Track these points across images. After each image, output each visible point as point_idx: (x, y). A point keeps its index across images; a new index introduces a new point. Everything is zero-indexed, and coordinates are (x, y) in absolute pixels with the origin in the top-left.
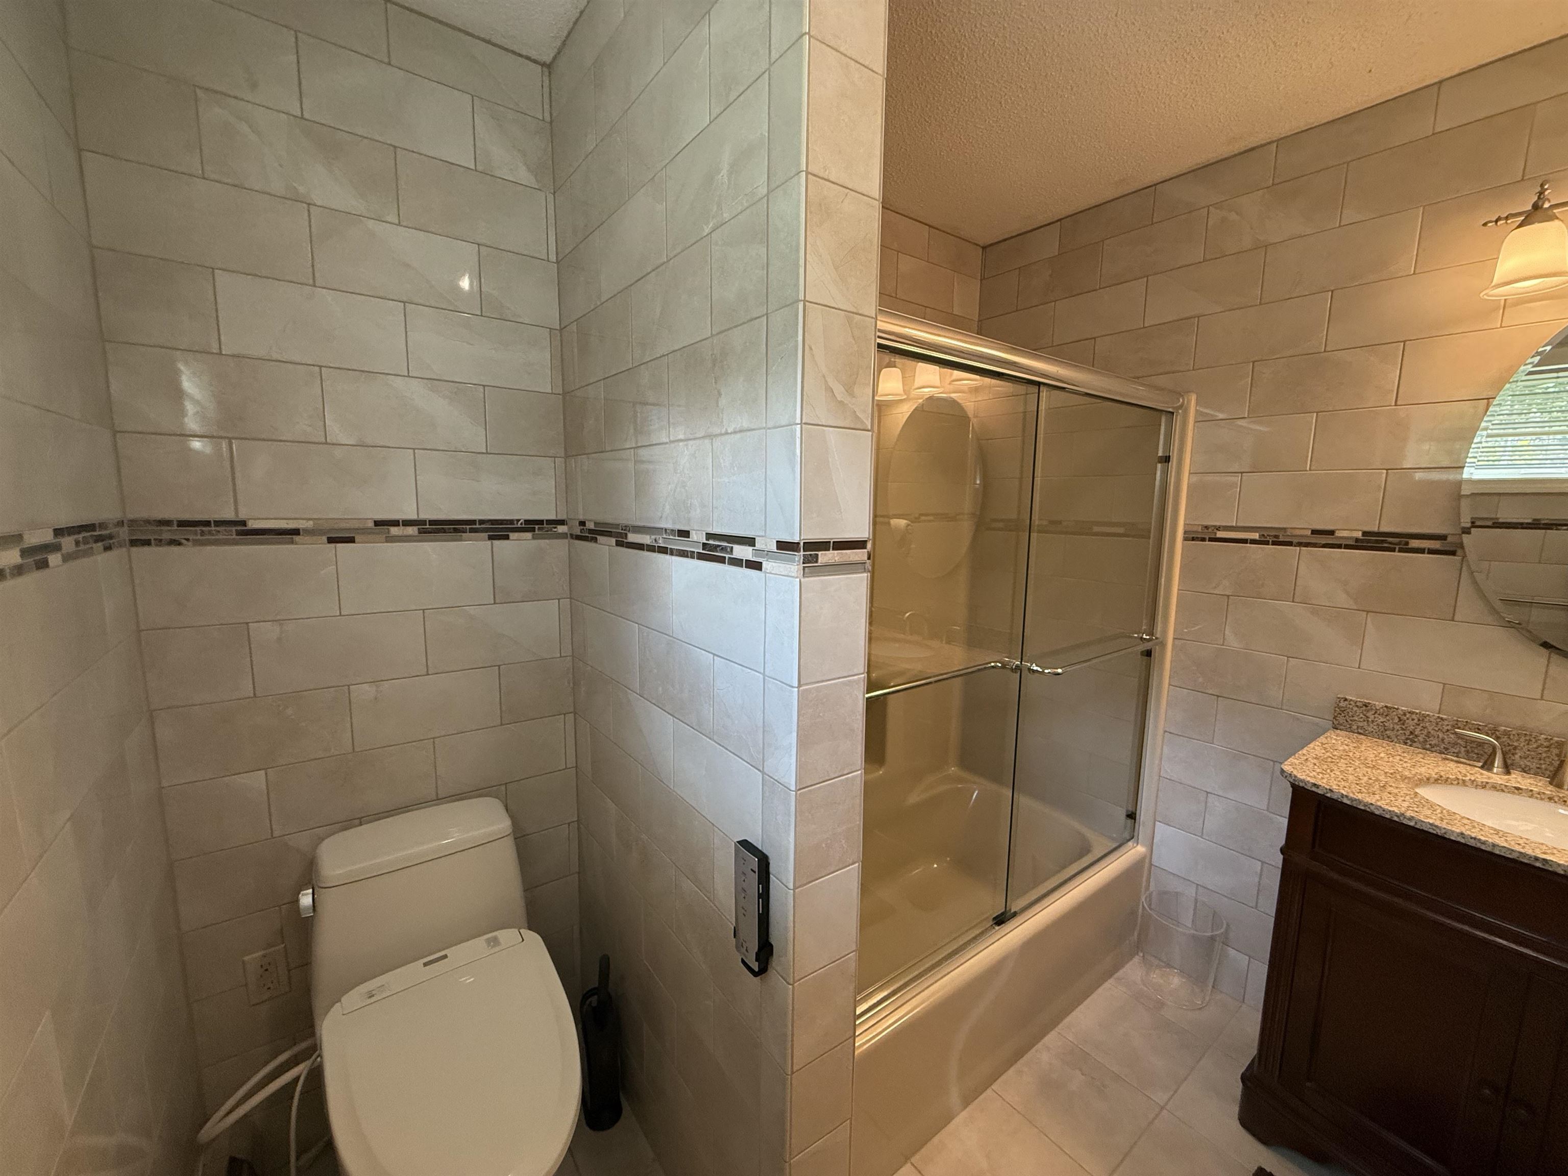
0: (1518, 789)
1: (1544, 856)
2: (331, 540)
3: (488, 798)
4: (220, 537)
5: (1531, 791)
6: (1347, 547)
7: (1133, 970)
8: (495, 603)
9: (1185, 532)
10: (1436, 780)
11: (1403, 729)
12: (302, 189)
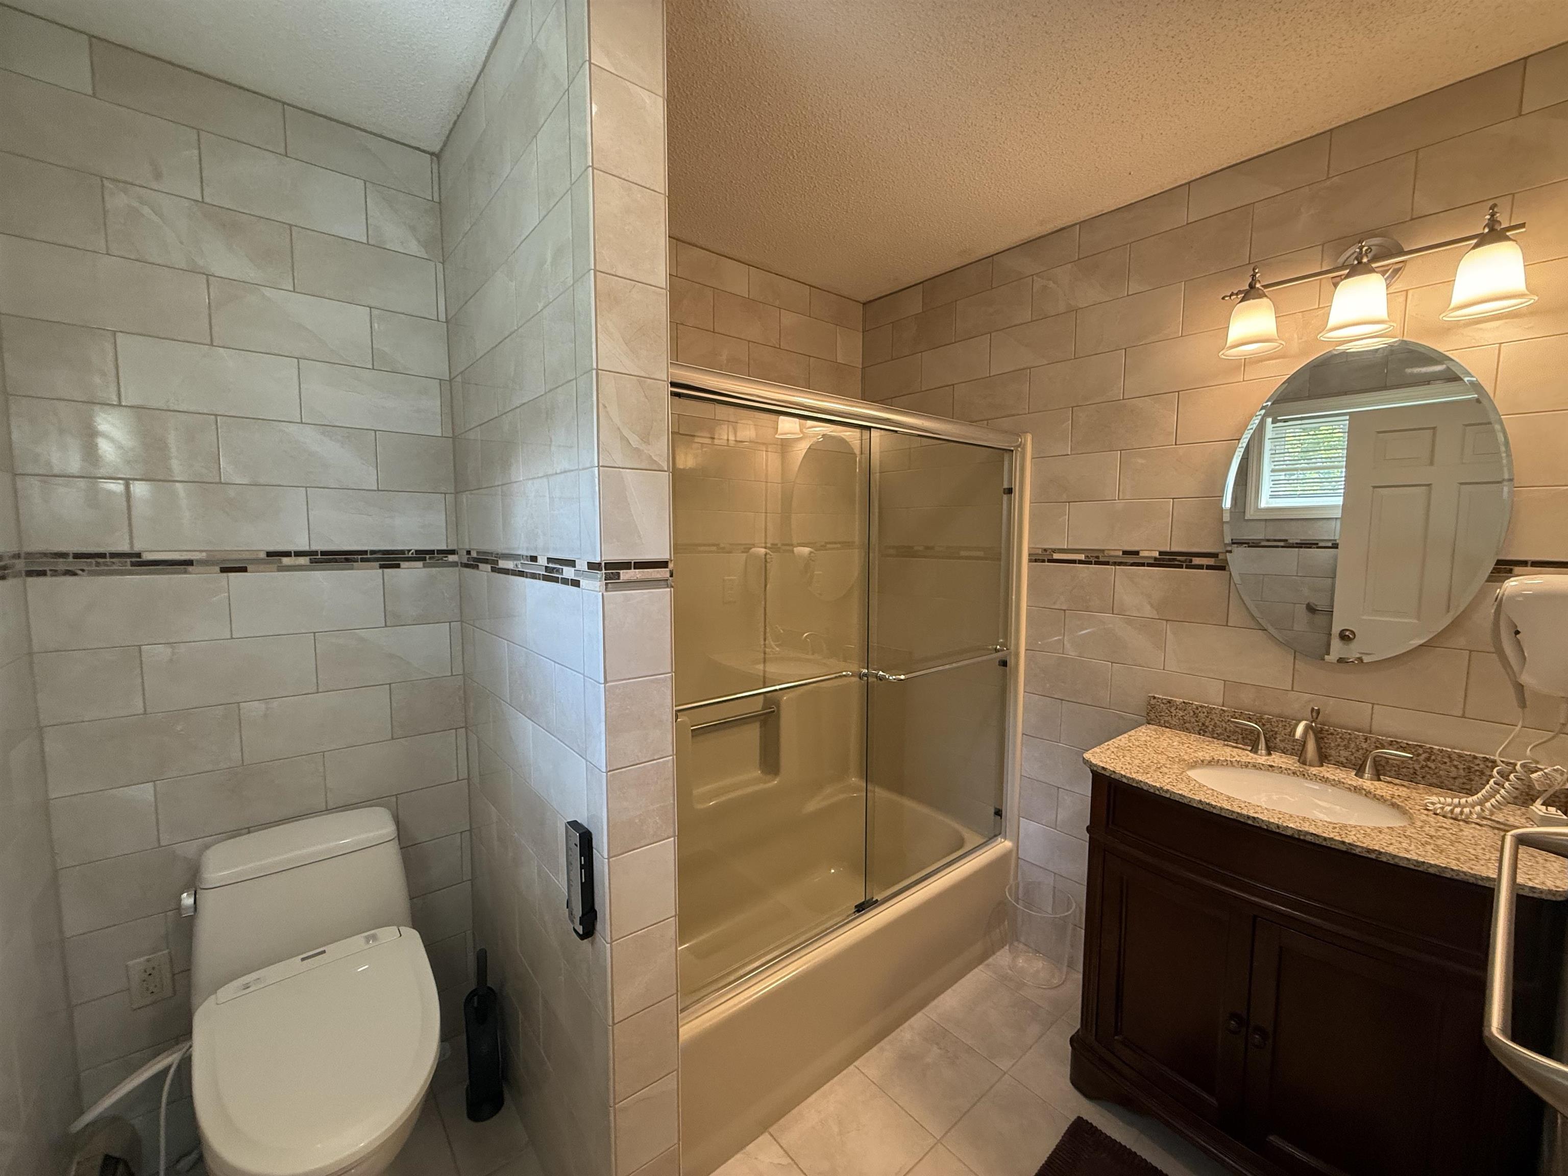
0: (1271, 766)
1: (1256, 815)
2: (224, 570)
3: (378, 808)
4: (115, 567)
5: (1281, 767)
6: (1149, 565)
7: (1002, 958)
8: (386, 626)
9: (1030, 555)
10: (1210, 762)
11: (1197, 722)
12: (201, 263)
